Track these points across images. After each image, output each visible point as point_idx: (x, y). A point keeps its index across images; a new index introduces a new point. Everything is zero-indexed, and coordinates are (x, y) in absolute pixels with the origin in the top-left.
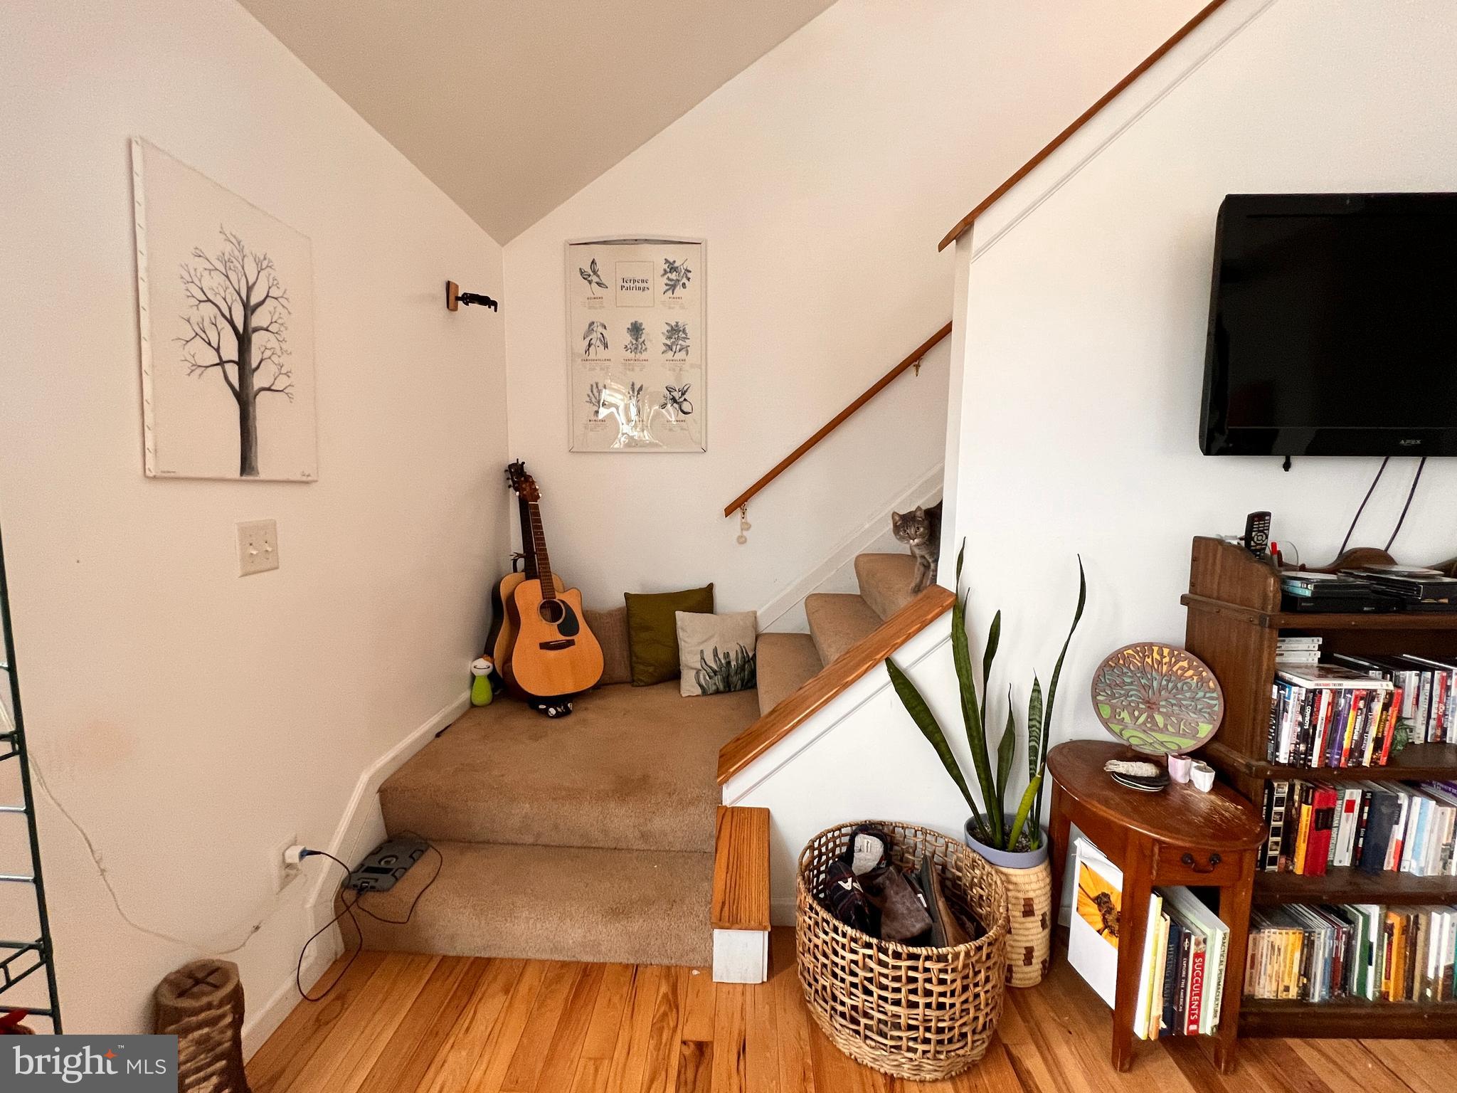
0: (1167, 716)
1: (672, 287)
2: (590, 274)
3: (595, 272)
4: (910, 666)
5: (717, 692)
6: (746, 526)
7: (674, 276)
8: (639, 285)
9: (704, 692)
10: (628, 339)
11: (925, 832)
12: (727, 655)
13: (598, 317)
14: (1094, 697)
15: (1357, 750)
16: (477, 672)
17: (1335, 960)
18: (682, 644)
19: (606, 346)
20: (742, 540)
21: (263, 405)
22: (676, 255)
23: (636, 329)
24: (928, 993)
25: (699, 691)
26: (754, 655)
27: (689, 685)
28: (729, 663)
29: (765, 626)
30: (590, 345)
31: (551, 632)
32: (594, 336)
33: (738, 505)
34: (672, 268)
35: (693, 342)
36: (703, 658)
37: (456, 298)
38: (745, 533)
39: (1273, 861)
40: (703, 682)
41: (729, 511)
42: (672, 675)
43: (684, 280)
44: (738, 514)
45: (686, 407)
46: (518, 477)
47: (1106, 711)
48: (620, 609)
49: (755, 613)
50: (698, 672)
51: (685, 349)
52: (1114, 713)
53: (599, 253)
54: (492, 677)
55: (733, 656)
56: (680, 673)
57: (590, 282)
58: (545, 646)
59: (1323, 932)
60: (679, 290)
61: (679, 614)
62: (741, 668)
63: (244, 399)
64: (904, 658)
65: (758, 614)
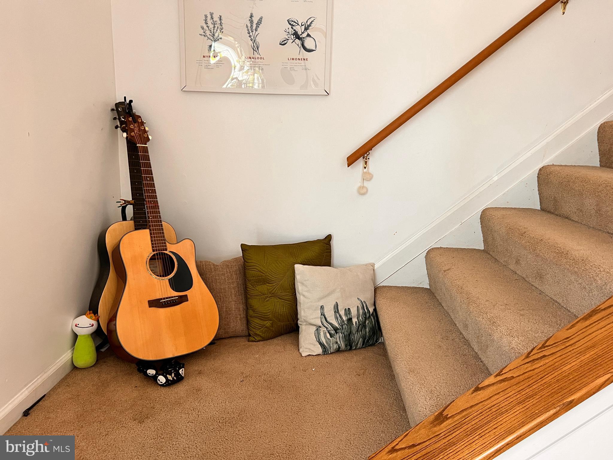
5: (338, 350)
6: (367, 177)
9: (325, 351)
12: (348, 311)
16: (78, 331)
18: (301, 298)
20: (362, 192)
25: (319, 350)
27: (309, 343)
28: (350, 320)
31: (162, 288)
33: (360, 155)
36: (323, 314)
40: (323, 340)
41: (352, 160)
46: (126, 116)
49: (373, 265)
50: (318, 328)
55: (354, 312)
58: (155, 303)
61: (298, 268)
62: (362, 325)
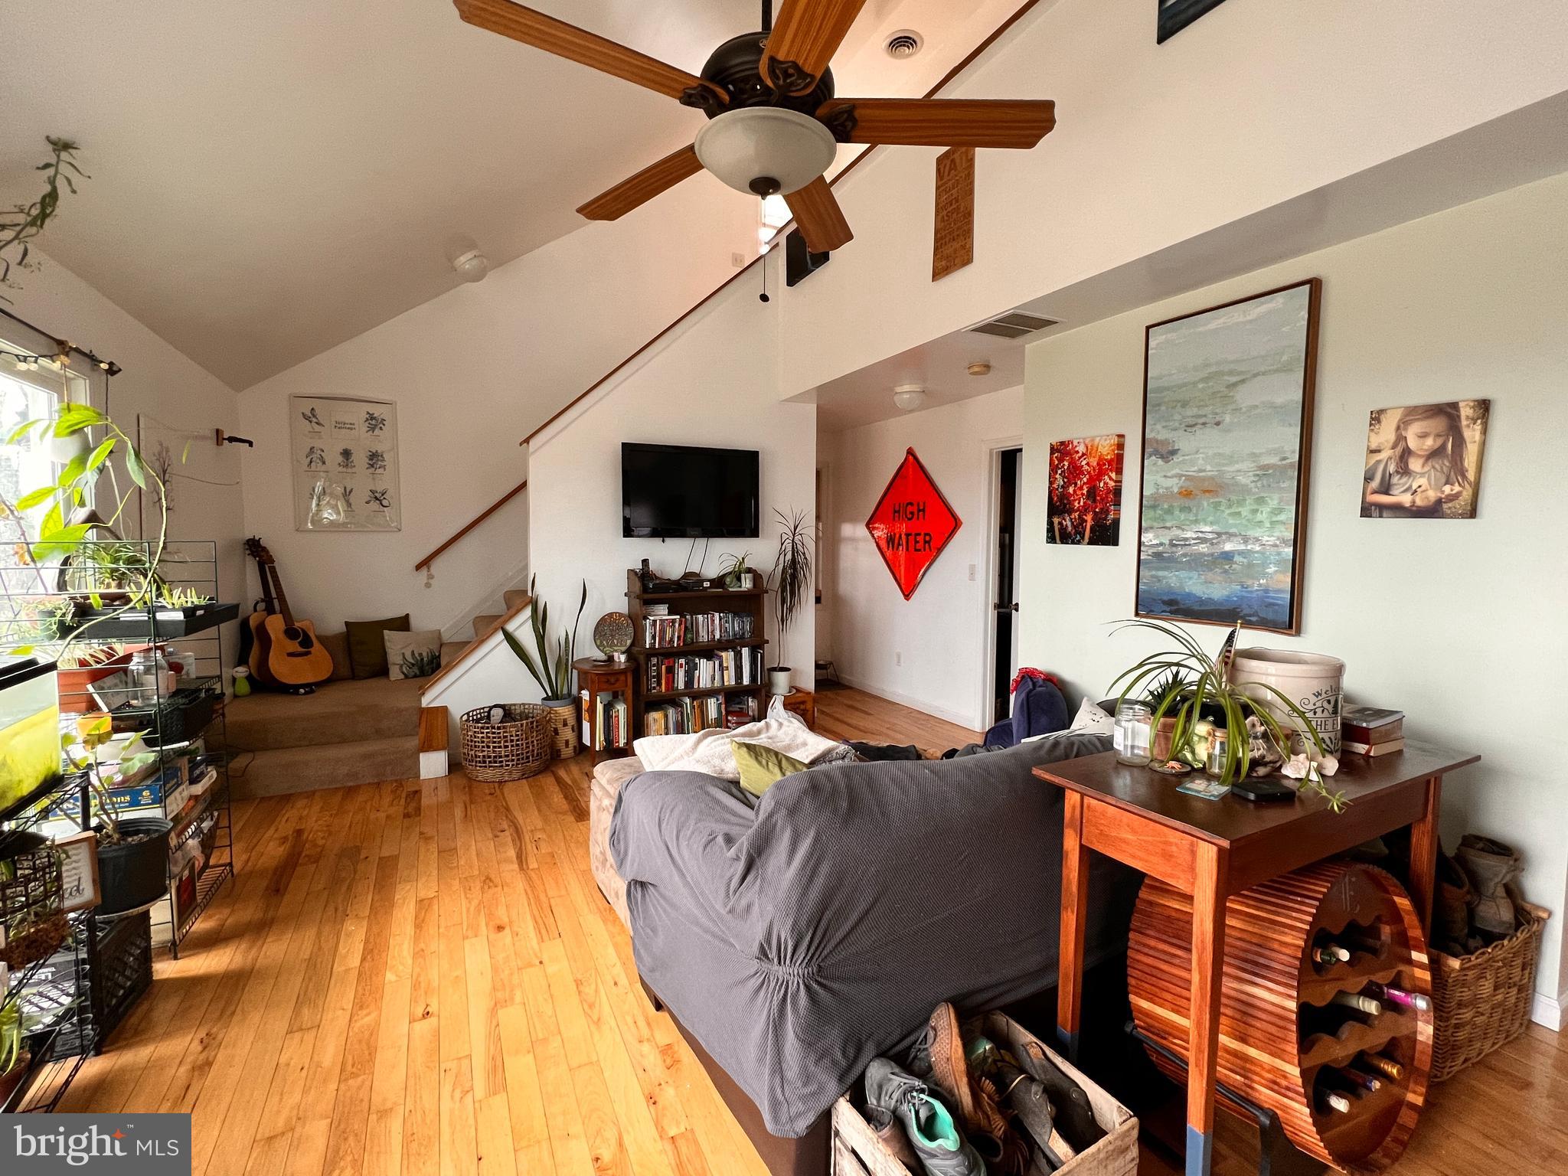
0: (617, 640)
1: (372, 429)
2: (311, 417)
3: (314, 416)
4: (515, 630)
5: (415, 676)
6: (431, 576)
7: (374, 422)
8: (351, 427)
9: (406, 677)
10: (340, 459)
11: (524, 704)
12: (420, 655)
13: (317, 444)
14: (595, 637)
15: (672, 640)
16: (238, 675)
17: (677, 721)
18: (389, 651)
19: (324, 463)
20: (428, 585)
22: (377, 411)
23: (346, 454)
24: (512, 741)
25: (402, 677)
26: (440, 655)
27: (395, 674)
28: (422, 659)
29: (446, 637)
30: (311, 462)
31: (294, 646)
32: (315, 457)
33: (424, 564)
34: (372, 417)
35: (389, 463)
36: (404, 657)
37: (219, 437)
38: (431, 581)
39: (654, 688)
40: (404, 670)
41: (418, 567)
42: (383, 671)
43: (381, 425)
44: (424, 570)
45: (385, 502)
46: (255, 548)
47: (598, 642)
48: (341, 633)
49: (439, 631)
50: (401, 666)
51: (384, 467)
52: (601, 642)
53: (317, 404)
54: (249, 678)
55: (425, 654)
56: (388, 669)
57: (311, 422)
58: (290, 655)
59: (671, 712)
60: (377, 431)
61: (386, 632)
62: (431, 662)
64: (511, 627)
65: (442, 630)
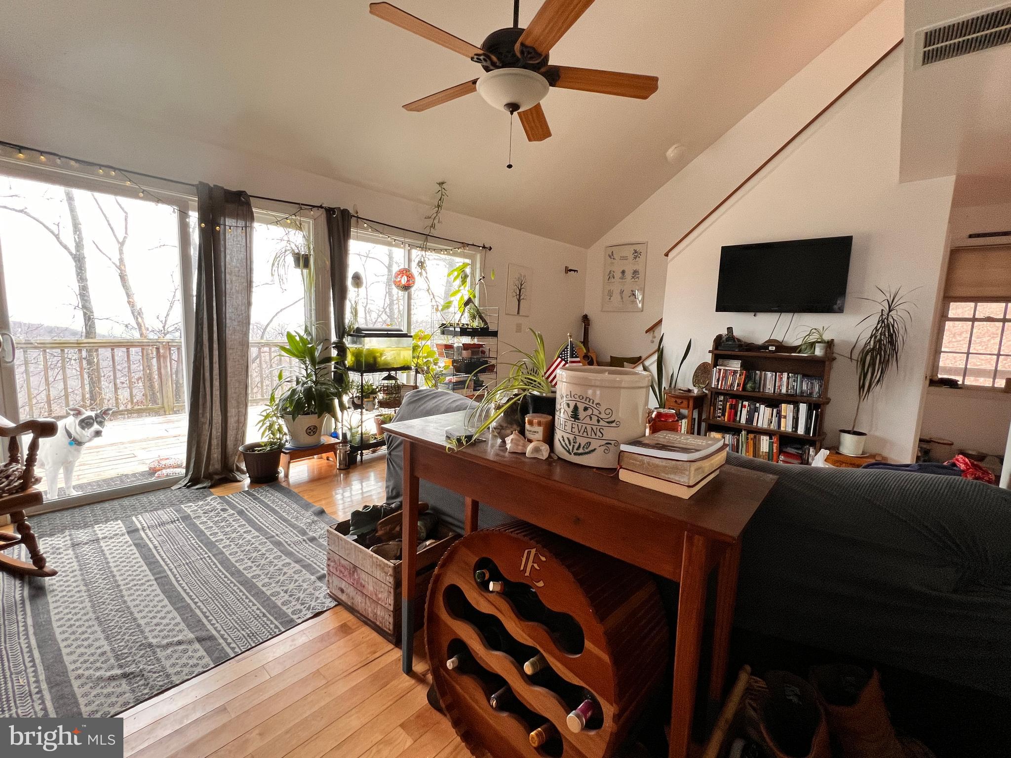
0: (703, 380)
1: (635, 258)
3: (612, 255)
6: (654, 337)
7: (636, 254)
8: (624, 258)
10: (620, 275)
13: (612, 269)
17: (733, 445)
19: (614, 278)
20: (653, 342)
21: (522, 301)
22: (637, 248)
23: (623, 272)
30: (609, 278)
32: (611, 276)
33: (652, 329)
34: (636, 252)
35: (641, 275)
37: (568, 270)
38: (654, 339)
39: (719, 417)
41: (648, 331)
43: (640, 255)
44: (651, 332)
46: (586, 319)
51: (638, 278)
52: (694, 379)
53: (614, 249)
57: (611, 258)
60: (637, 259)
61: (626, 364)
63: (519, 301)
